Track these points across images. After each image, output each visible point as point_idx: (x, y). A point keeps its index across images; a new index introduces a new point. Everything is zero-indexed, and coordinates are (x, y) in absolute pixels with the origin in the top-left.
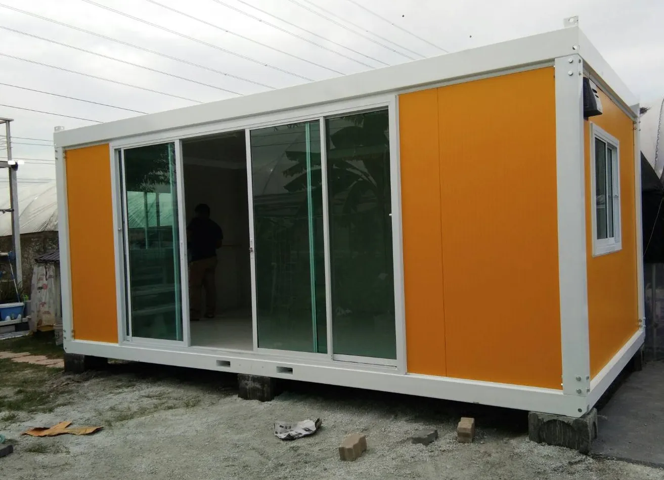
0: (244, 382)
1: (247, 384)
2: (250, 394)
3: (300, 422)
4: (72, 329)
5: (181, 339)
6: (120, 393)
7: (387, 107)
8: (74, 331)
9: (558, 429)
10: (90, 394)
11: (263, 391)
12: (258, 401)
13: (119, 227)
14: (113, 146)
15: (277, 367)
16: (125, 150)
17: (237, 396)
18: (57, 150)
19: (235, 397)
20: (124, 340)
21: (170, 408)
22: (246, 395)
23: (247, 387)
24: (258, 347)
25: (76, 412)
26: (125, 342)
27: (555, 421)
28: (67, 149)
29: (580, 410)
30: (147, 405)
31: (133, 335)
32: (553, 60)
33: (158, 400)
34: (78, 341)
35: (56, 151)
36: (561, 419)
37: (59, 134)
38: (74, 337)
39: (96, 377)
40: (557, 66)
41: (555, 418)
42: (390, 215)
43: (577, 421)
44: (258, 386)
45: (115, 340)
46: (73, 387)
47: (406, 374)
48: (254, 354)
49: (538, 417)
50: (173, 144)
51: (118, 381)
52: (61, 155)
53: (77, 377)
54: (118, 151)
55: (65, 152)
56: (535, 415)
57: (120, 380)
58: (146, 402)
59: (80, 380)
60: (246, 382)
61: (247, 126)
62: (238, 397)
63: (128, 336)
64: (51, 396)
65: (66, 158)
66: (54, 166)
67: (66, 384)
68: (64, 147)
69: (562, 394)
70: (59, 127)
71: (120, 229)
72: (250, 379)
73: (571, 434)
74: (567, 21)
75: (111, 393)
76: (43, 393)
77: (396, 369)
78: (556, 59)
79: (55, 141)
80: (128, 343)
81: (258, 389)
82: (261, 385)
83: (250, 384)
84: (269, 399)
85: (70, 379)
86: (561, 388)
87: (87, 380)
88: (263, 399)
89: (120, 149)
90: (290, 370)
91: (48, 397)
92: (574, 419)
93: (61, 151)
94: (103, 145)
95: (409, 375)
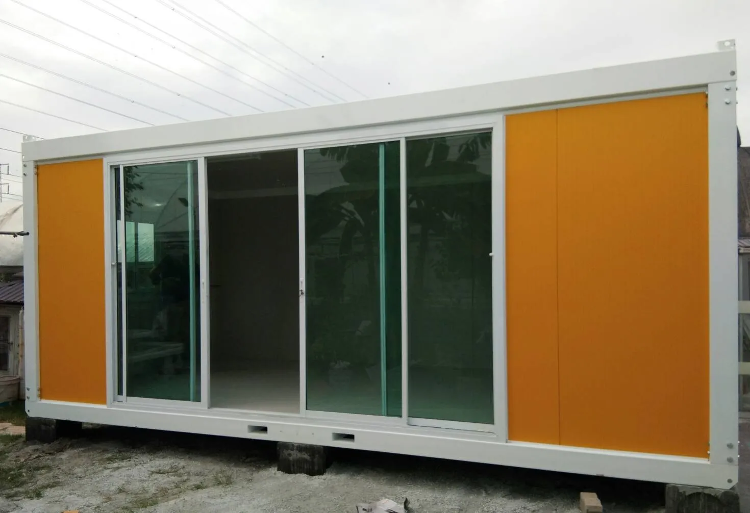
0: (286, 452)
1: (290, 455)
2: (293, 465)
3: (378, 503)
4: (39, 386)
5: (198, 399)
6: (118, 468)
7: (492, 129)
8: (40, 390)
9: (701, 503)
10: (78, 471)
11: (312, 463)
12: (306, 475)
13: (112, 261)
14: (107, 162)
15: (334, 434)
16: (124, 168)
17: (276, 469)
18: (26, 163)
19: (273, 471)
20: (114, 401)
21: (198, 487)
22: (288, 468)
23: (291, 458)
24: (307, 409)
25: (76, 497)
26: (116, 403)
27: (698, 494)
28: (39, 164)
29: (730, 481)
30: (165, 483)
31: (128, 395)
32: (706, 86)
33: (176, 477)
34: (44, 401)
35: (25, 166)
36: (707, 491)
37: (28, 144)
38: (41, 396)
39: (72, 446)
40: (711, 92)
41: (700, 491)
42: (491, 254)
43: (726, 493)
44: (306, 456)
45: (103, 401)
46: (46, 460)
47: (507, 442)
48: (302, 418)
49: (678, 490)
50: (195, 163)
51: (103, 451)
52: (31, 171)
53: (46, 446)
54: (116, 169)
55: (37, 167)
56: (675, 488)
57: (105, 451)
58: (163, 480)
59: (52, 452)
60: (290, 452)
61: (302, 144)
62: (278, 470)
63: (120, 396)
64: (24, 474)
65: (37, 174)
66: (22, 184)
67: (37, 457)
68: (36, 161)
69: (709, 463)
70: (30, 137)
71: (114, 264)
72: (295, 448)
73: (717, 508)
74: (721, 44)
75: (105, 468)
76: (10, 470)
77: (495, 436)
78: (709, 85)
79: (24, 153)
80: (120, 404)
81: (305, 461)
82: (310, 456)
83: (295, 455)
84: (320, 472)
85: (37, 450)
86: (707, 456)
87: (61, 450)
88: (312, 473)
89: (119, 165)
90: (350, 437)
91: (20, 475)
92: (723, 491)
93: (31, 166)
94: (95, 160)
95: (510, 442)
